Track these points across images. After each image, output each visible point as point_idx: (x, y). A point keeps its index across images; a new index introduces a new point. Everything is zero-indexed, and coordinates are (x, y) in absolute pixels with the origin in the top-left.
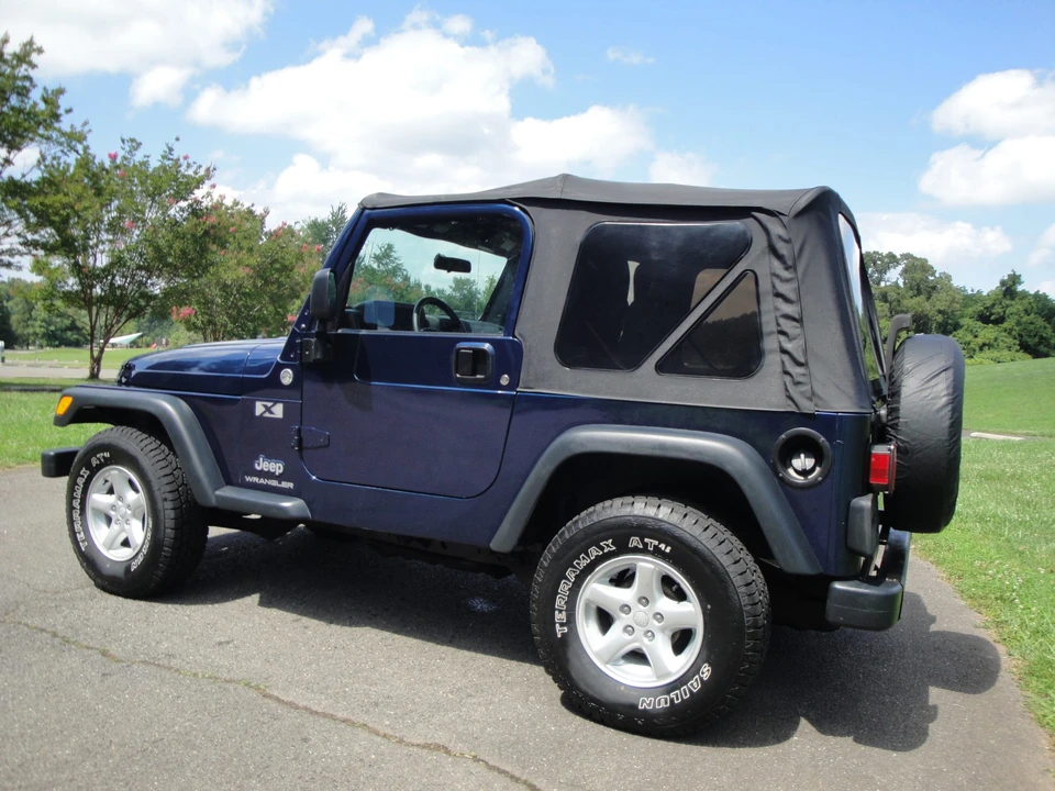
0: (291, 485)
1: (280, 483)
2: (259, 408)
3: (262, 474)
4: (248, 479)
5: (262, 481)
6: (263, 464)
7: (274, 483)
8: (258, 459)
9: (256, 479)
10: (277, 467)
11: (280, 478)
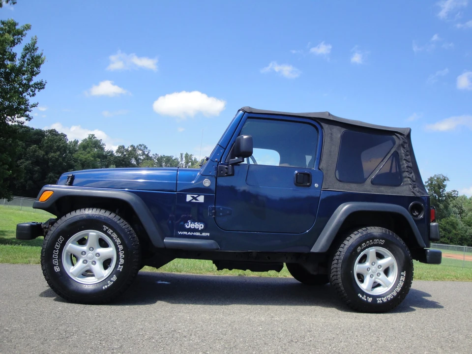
0: (208, 234)
1: (201, 234)
2: (189, 198)
3: (190, 230)
4: (180, 233)
5: (189, 233)
6: (190, 225)
7: (198, 234)
8: (187, 222)
9: (186, 233)
10: (200, 226)
11: (201, 231)
